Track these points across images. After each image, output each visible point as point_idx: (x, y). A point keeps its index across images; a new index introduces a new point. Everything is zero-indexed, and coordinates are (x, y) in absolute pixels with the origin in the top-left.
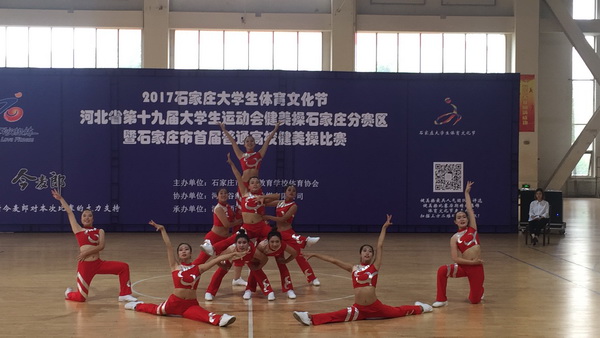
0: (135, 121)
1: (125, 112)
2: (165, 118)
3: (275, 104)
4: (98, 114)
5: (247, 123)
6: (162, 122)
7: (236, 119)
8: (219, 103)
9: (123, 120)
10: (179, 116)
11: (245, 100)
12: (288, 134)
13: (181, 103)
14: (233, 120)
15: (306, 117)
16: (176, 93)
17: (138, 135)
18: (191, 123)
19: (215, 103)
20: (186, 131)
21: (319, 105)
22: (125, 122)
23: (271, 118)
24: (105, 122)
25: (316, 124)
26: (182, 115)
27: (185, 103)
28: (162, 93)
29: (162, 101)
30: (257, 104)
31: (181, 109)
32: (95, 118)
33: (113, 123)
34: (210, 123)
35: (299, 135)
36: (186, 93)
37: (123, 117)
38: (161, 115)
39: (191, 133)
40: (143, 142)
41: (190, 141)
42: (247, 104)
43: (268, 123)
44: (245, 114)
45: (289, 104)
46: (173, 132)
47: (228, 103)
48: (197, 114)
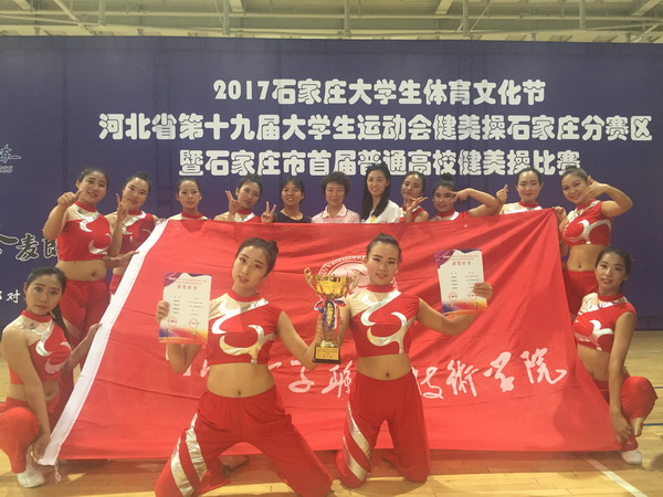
0: (200, 134)
1: (183, 117)
2: (254, 127)
3: (452, 103)
4: (131, 121)
5: (403, 137)
6: (249, 136)
7: (382, 129)
8: (353, 101)
9: (178, 132)
10: (280, 125)
11: (399, 95)
12: (475, 154)
13: (283, 101)
14: (377, 130)
15: (508, 124)
16: (275, 82)
17: (206, 159)
18: (302, 136)
19: (344, 101)
20: (294, 152)
21: (531, 102)
22: (182, 136)
23: (445, 127)
24: (145, 135)
25: (526, 137)
26: (285, 122)
27: (292, 101)
28: (249, 84)
29: (249, 97)
30: (419, 101)
31: (284, 112)
32: (126, 127)
33: (159, 137)
34: (336, 137)
35: (494, 156)
36: (293, 82)
37: (178, 126)
38: (247, 122)
39: (303, 155)
40: (215, 172)
41: (301, 169)
42: (402, 101)
43: (439, 136)
44: (399, 119)
45: (477, 102)
46: (269, 153)
47: (368, 101)
48: (313, 120)
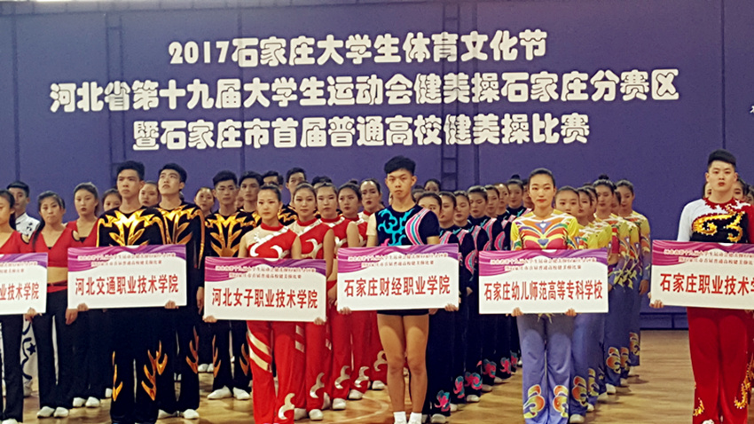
0: (155, 103)
1: (137, 84)
2: (213, 94)
3: (437, 59)
4: (83, 91)
5: (379, 101)
6: (208, 104)
7: (355, 92)
8: (322, 61)
9: (132, 102)
10: (242, 90)
11: (375, 52)
12: (464, 120)
13: (244, 64)
14: (350, 94)
15: (502, 83)
16: (235, 42)
17: (161, 131)
18: (265, 103)
19: (312, 61)
20: (257, 121)
21: (529, 57)
22: (136, 106)
23: (428, 89)
24: (98, 106)
25: (523, 98)
26: (247, 87)
27: (253, 63)
28: (207, 45)
29: (207, 60)
30: (398, 59)
31: (245, 76)
32: (78, 98)
33: (112, 108)
34: (303, 102)
35: (486, 122)
36: (254, 42)
37: (132, 95)
38: (205, 88)
39: (267, 124)
40: (172, 146)
41: (265, 141)
42: (378, 59)
43: (421, 100)
44: (375, 81)
45: (465, 58)
46: (230, 122)
47: (339, 60)
48: (277, 84)
